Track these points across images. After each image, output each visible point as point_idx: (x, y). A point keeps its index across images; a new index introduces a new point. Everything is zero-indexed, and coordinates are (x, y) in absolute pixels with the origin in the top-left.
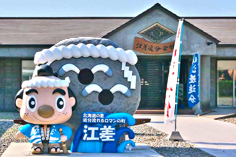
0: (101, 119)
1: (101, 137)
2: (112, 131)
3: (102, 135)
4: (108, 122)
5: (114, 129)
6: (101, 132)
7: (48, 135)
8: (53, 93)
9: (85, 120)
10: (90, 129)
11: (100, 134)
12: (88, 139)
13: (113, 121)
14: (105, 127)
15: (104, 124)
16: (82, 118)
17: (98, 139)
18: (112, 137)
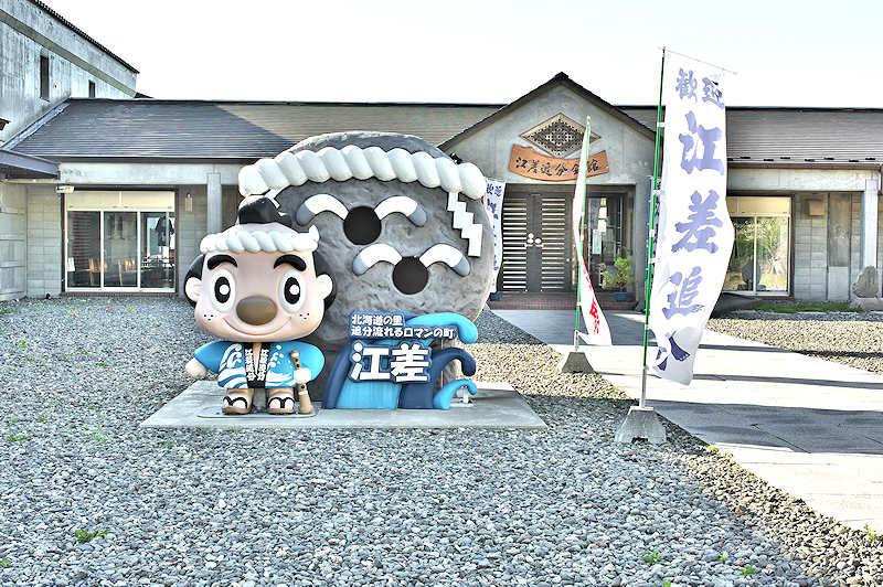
0: (394, 328)
1: (395, 373)
3: (398, 367)
4: (411, 335)
5: (425, 352)
6: (394, 358)
7: (263, 368)
8: (275, 267)
9: (356, 332)
10: (367, 352)
11: (393, 364)
12: (365, 376)
13: (425, 333)
14: (405, 347)
15: (402, 339)
16: (348, 327)
17: (386, 376)
18: (421, 370)
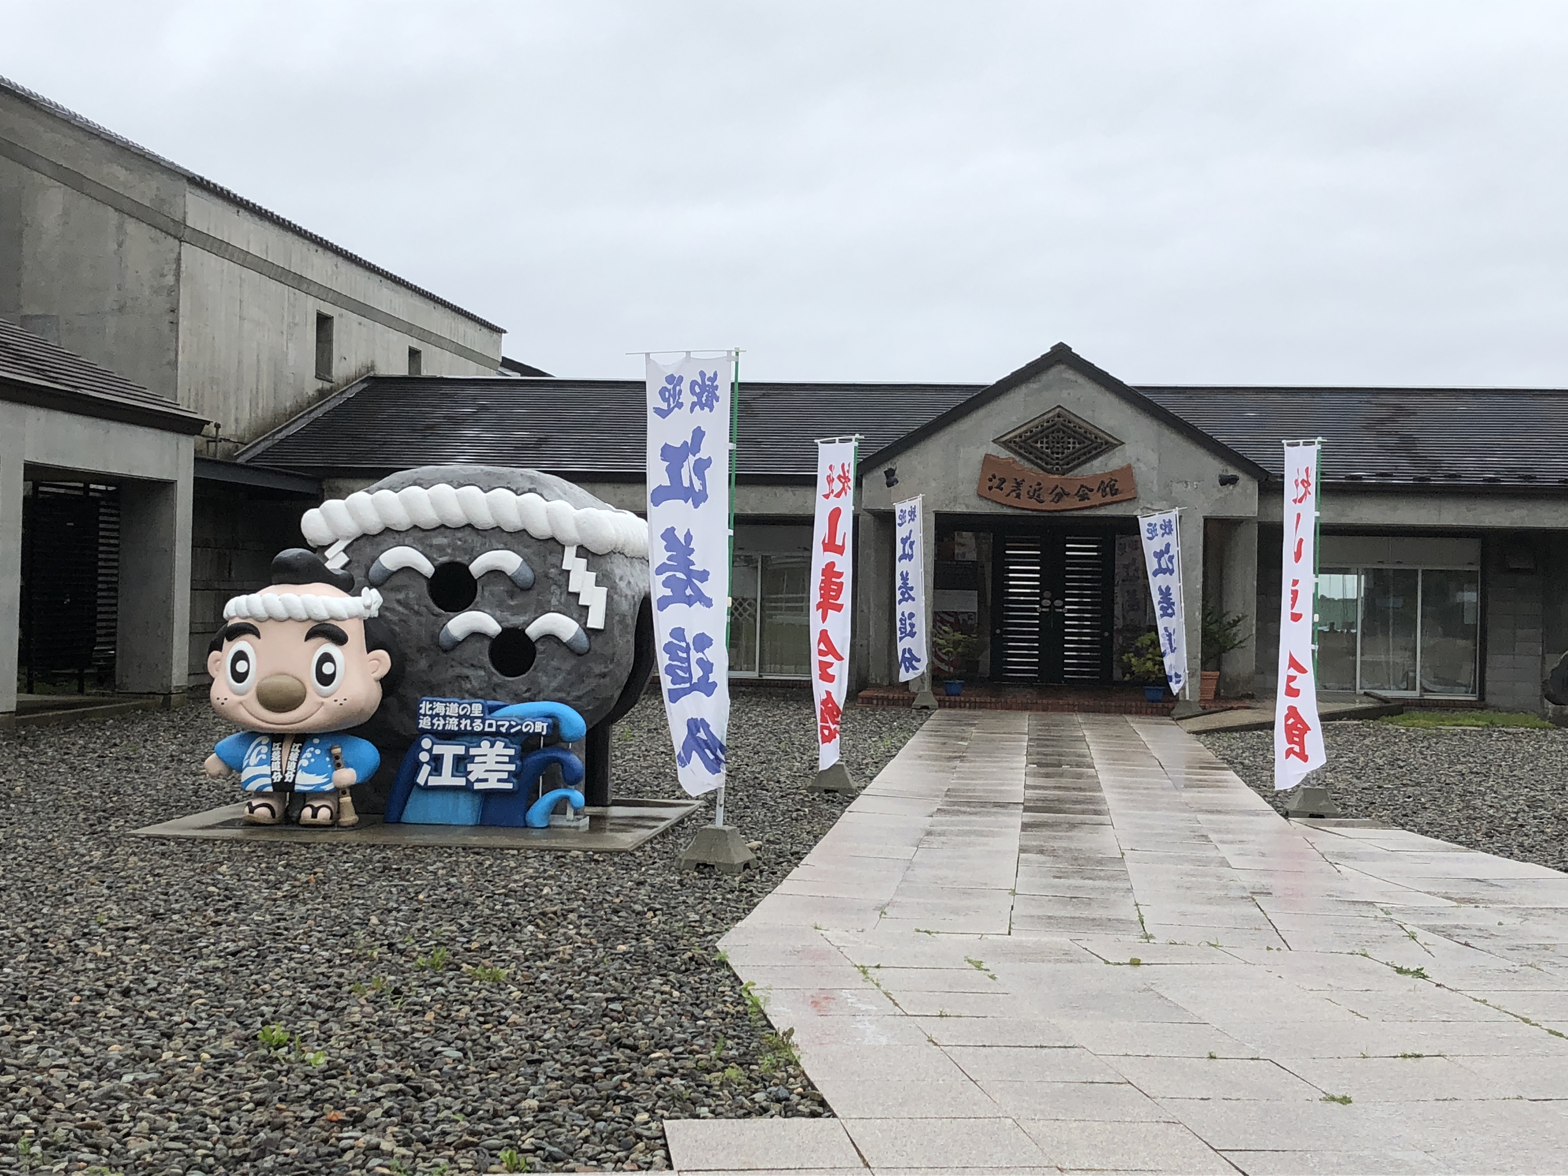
0: (473, 719)
1: (472, 778)
2: (507, 759)
3: (476, 771)
4: (494, 729)
5: (512, 752)
6: (471, 759)
7: (292, 767)
8: (307, 638)
9: (424, 723)
10: (438, 750)
11: (470, 767)
12: (434, 781)
13: (511, 727)
14: (485, 744)
15: (483, 734)
16: (416, 716)
17: (461, 782)
18: (505, 776)
